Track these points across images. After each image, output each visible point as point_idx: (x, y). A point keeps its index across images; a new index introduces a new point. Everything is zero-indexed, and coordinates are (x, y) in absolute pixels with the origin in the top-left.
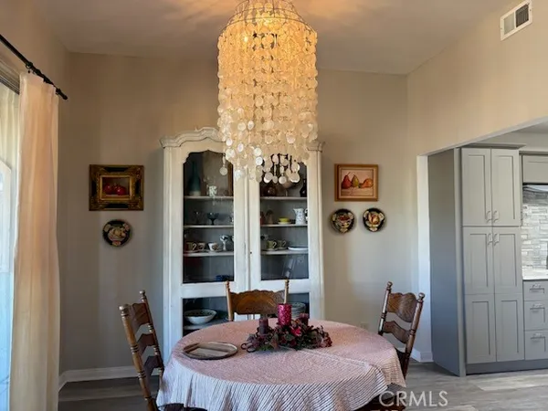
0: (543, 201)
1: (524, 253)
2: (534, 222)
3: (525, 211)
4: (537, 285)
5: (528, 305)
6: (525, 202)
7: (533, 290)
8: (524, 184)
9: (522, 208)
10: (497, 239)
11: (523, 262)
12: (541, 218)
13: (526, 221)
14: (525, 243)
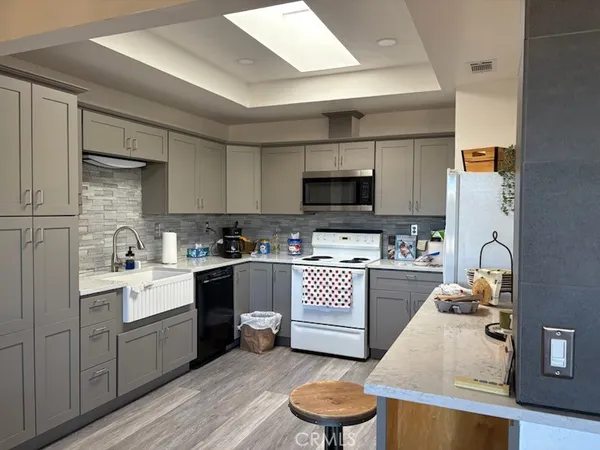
0: (108, 181)
1: (82, 251)
2: (97, 209)
3: (85, 193)
4: (99, 300)
5: (87, 332)
6: (85, 180)
7: (95, 308)
8: (85, 153)
9: (81, 188)
10: (41, 236)
11: (81, 265)
12: (106, 203)
13: (86, 207)
14: (84, 238)
